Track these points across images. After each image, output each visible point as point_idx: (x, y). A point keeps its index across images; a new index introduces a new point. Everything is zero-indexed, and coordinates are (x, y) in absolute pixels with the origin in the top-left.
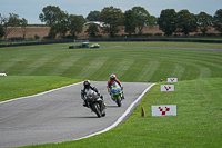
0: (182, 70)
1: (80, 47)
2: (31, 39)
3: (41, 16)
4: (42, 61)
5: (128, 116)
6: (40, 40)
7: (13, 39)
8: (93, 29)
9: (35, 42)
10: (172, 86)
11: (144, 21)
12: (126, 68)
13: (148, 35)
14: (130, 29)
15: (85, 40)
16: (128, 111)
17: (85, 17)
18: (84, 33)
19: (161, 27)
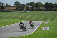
0: (50, 18)
1: (24, 12)
2: (12, 10)
3: (14, 4)
4: (14, 16)
5: (36, 30)
6: (14, 10)
7: (7, 10)
8: (27, 7)
9: (13, 11)
10: (48, 22)
11: (40, 5)
12: (36, 18)
13: (41, 9)
14: (37, 7)
15: (25, 10)
16: (36, 29)
17: (25, 4)
18: (25, 8)
19: (45, 7)
